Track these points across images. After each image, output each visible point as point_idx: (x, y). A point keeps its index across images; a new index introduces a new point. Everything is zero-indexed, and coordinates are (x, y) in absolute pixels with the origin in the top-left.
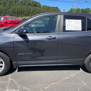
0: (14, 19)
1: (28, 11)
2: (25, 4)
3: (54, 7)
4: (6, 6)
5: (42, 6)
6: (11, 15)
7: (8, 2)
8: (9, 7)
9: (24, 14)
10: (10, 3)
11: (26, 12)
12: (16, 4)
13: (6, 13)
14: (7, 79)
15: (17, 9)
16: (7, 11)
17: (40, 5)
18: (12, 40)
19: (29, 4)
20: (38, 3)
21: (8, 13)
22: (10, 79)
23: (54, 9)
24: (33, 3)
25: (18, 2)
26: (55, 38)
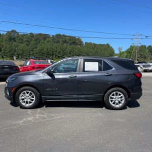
0: (42, 64)
1: (63, 52)
2: (58, 42)
3: (104, 45)
4: (30, 45)
5: (84, 43)
6: (37, 58)
7: (33, 39)
8: (34, 46)
9: (56, 55)
10: (36, 40)
11: (59, 52)
12: (46, 42)
13: (30, 55)
14: (37, 111)
15: (46, 49)
16: (31, 53)
17: (81, 42)
18: (42, 78)
19: (65, 42)
20: (79, 39)
21: (33, 55)
22: (39, 111)
23: (103, 48)
24: (70, 40)
25: (47, 39)
26: (76, 76)
